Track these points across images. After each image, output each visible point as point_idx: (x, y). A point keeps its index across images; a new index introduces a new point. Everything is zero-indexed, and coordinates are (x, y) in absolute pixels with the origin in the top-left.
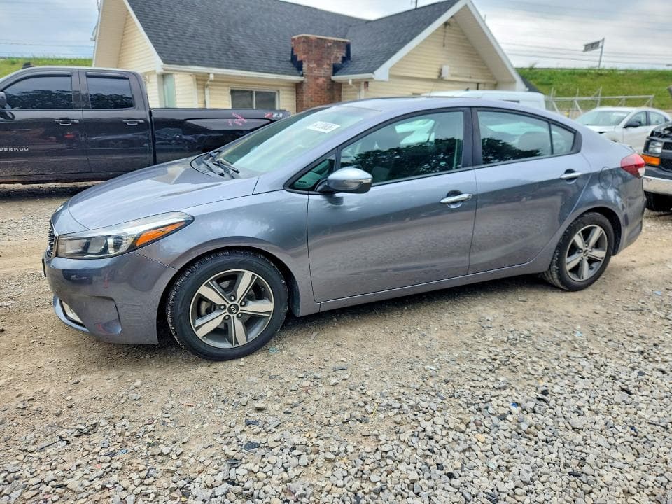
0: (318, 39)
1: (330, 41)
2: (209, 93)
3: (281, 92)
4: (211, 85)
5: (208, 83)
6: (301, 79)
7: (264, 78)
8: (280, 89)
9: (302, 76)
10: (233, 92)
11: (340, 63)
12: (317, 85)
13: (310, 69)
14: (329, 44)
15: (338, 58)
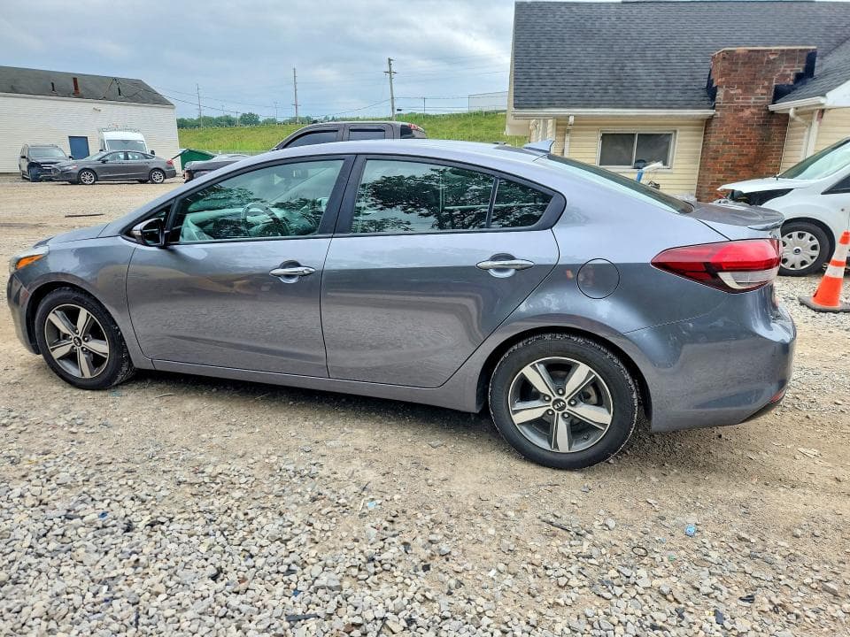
0: (750, 51)
1: (775, 52)
2: (571, 141)
3: (678, 133)
4: (574, 130)
5: (569, 127)
6: (711, 112)
7: (650, 116)
8: (678, 128)
9: (713, 108)
10: (605, 137)
11: (791, 83)
12: (740, 120)
13: (729, 98)
14: (772, 57)
15: (788, 76)
